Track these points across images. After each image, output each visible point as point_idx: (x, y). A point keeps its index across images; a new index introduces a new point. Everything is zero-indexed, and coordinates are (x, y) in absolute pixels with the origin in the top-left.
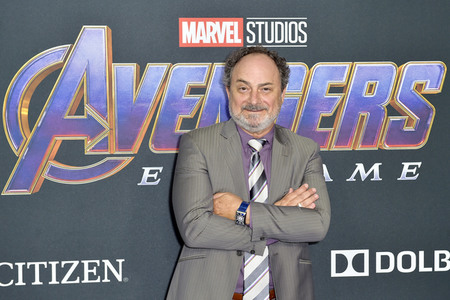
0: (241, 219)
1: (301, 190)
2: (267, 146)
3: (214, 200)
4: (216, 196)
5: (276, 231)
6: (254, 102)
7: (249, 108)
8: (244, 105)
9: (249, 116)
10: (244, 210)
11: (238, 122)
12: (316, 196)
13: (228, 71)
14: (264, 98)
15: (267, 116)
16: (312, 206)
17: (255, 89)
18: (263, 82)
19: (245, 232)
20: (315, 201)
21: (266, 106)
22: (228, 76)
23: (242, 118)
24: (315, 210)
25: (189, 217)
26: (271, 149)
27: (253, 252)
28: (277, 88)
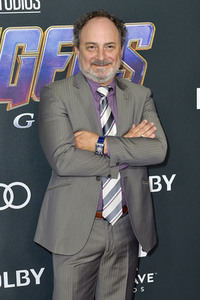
0: (100, 149)
1: (142, 125)
2: (112, 92)
3: (75, 138)
4: (76, 135)
5: (129, 158)
6: (102, 59)
7: (97, 63)
8: (93, 61)
9: (98, 70)
10: (102, 142)
11: (87, 76)
12: (155, 128)
13: (77, 32)
14: (109, 54)
15: (112, 69)
16: (153, 136)
17: (101, 48)
18: (108, 41)
19: (103, 161)
20: (154, 132)
21: (110, 61)
22: (77, 37)
23: (92, 72)
24: (156, 139)
25: (59, 151)
26: (114, 94)
27: (109, 176)
28: (118, 46)
